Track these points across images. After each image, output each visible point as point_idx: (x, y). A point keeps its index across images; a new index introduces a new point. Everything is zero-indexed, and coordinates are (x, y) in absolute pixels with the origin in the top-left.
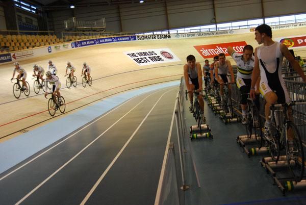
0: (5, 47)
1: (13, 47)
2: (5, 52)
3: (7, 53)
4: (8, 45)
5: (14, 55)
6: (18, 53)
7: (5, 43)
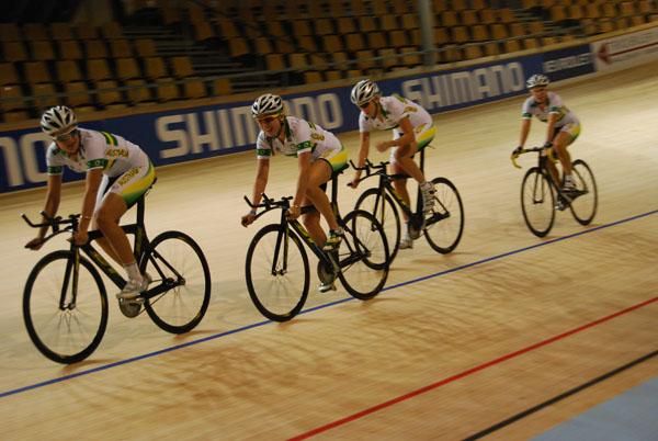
0: (568, 23)
1: (596, 19)
2: (570, 42)
3: (579, 42)
4: (577, 14)
5: (603, 50)
6: (616, 41)
7: (567, 10)
